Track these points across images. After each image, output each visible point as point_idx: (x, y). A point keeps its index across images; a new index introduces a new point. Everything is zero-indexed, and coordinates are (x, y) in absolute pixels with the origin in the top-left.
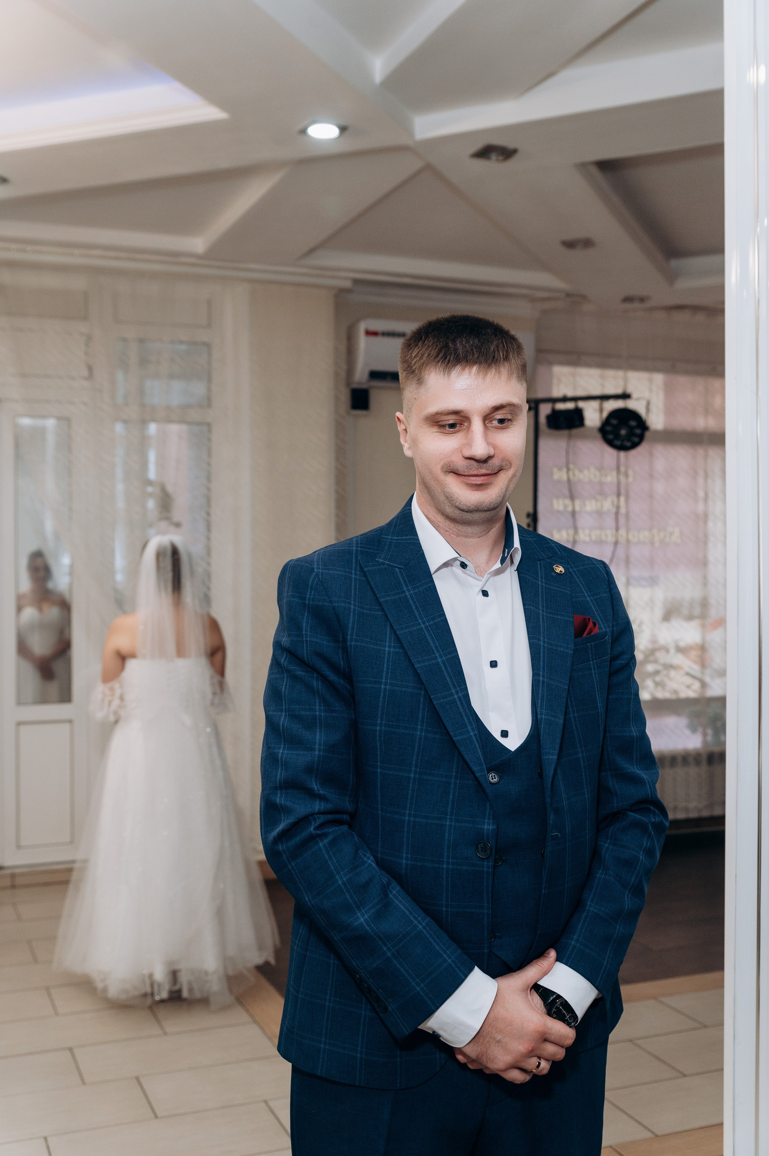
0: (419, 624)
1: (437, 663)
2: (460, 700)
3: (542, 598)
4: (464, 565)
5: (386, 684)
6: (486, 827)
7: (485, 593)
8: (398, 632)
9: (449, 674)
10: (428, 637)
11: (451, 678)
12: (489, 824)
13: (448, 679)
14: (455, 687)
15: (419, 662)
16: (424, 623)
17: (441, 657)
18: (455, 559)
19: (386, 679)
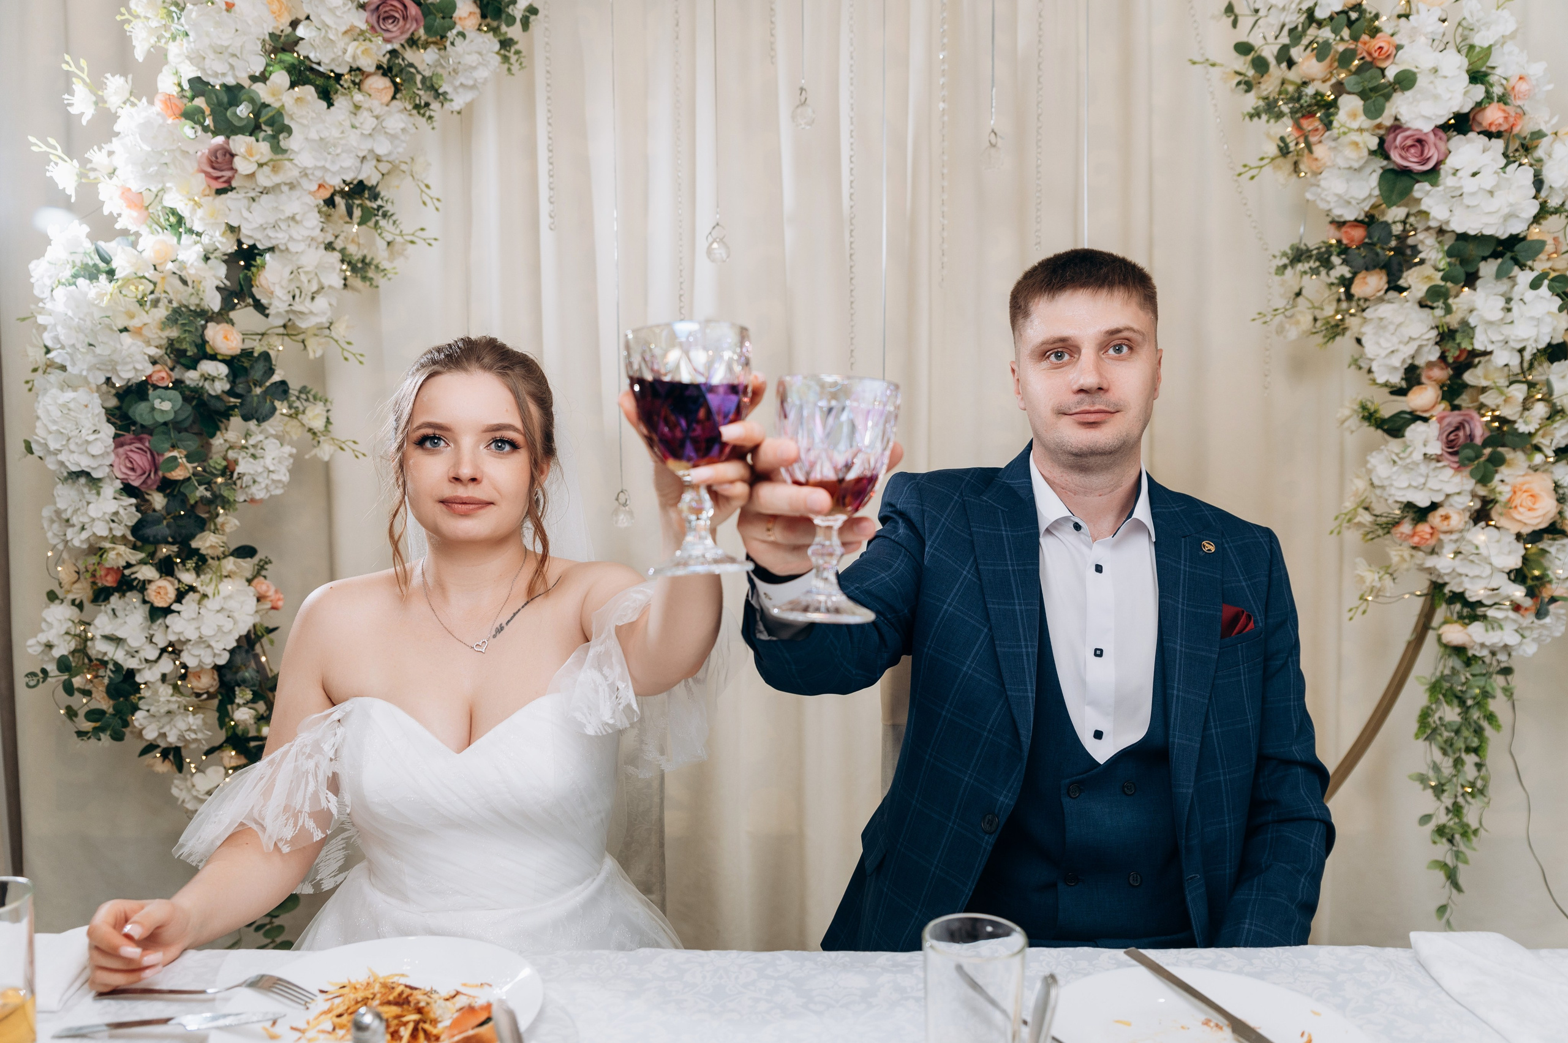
0: (1007, 565)
1: (1014, 611)
2: (1028, 655)
3: (1184, 587)
4: (1077, 527)
5: (950, 605)
6: (1001, 799)
7: (1099, 569)
8: (980, 567)
9: (1023, 625)
10: (1012, 581)
11: (1024, 629)
12: (1006, 796)
13: (1021, 630)
14: (1026, 640)
15: (993, 603)
16: (1012, 565)
17: (1020, 605)
18: (1066, 519)
19: (952, 600)
